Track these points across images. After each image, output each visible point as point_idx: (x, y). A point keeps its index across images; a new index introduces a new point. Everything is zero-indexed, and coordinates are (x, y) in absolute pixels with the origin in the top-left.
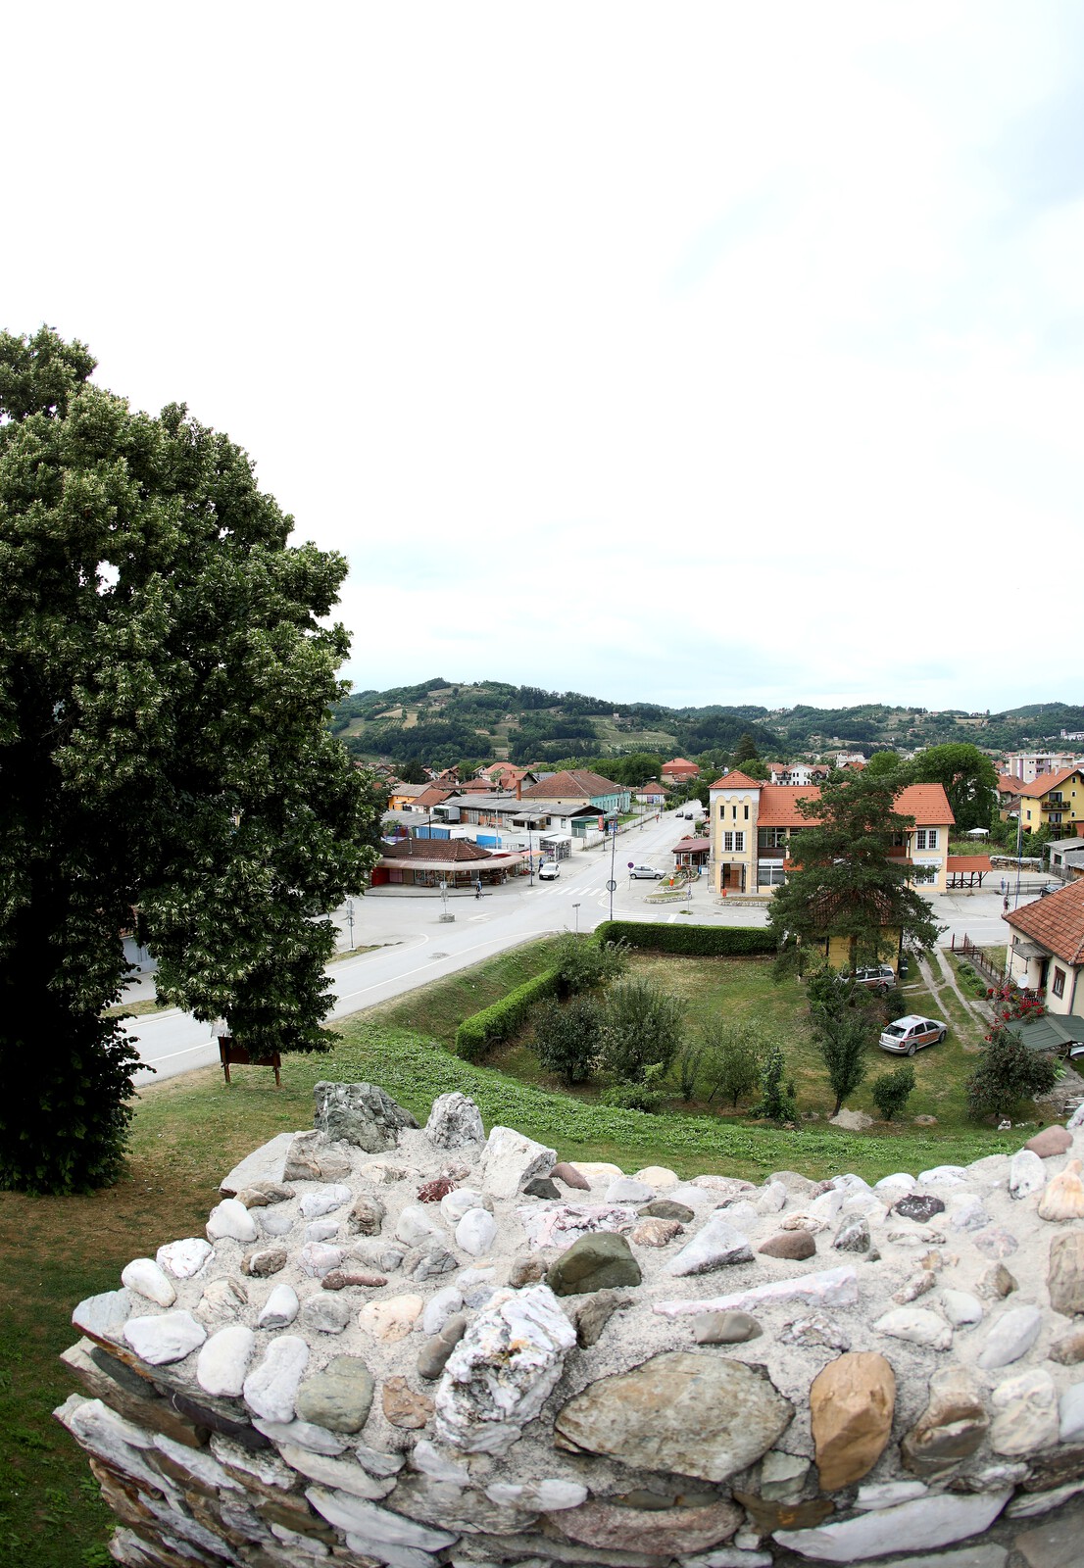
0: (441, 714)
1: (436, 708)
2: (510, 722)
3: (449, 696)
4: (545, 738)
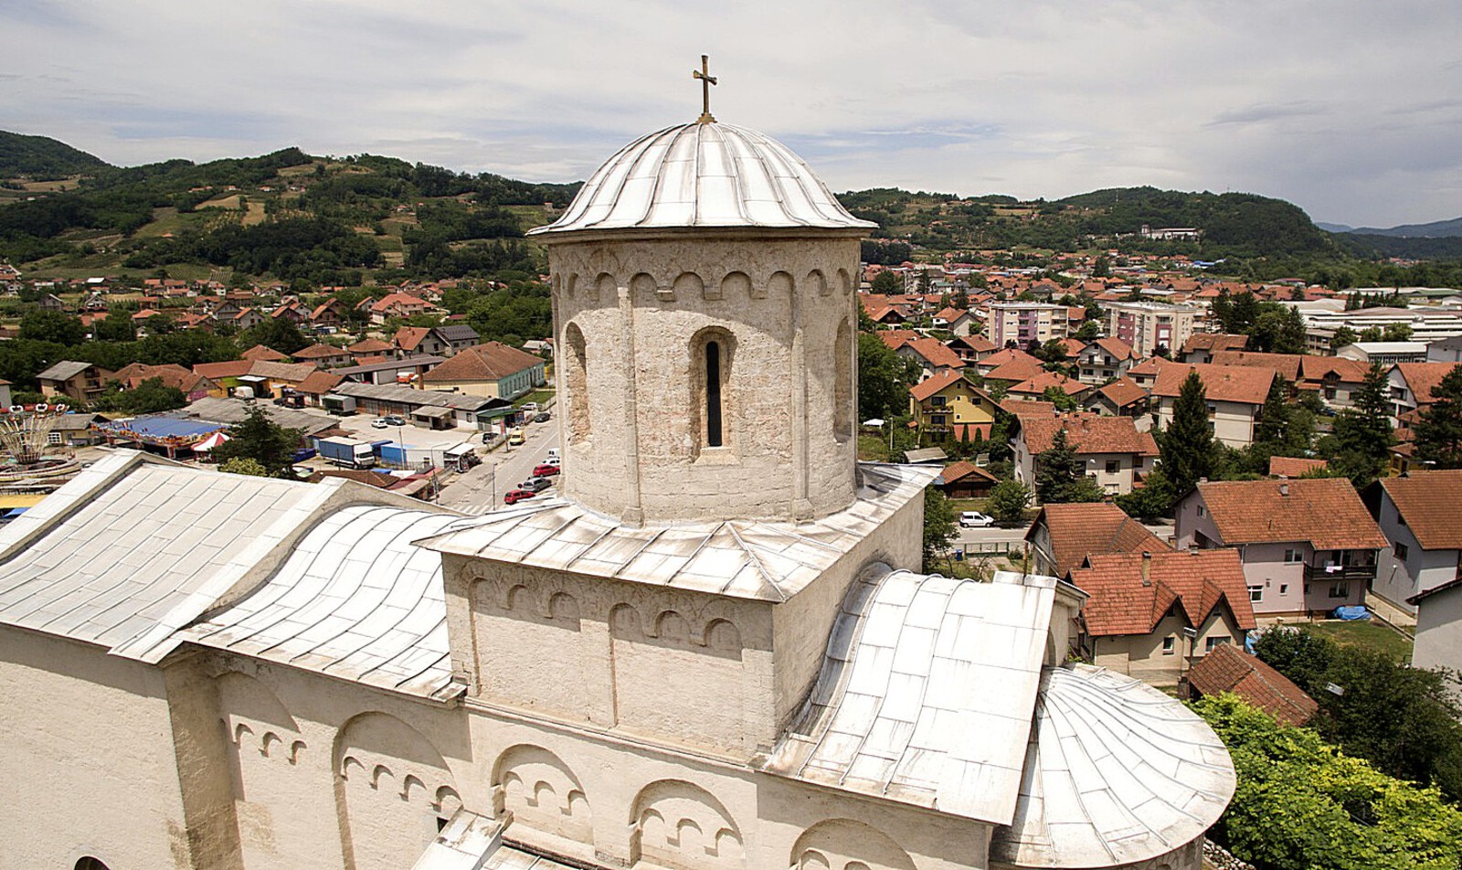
0: (302, 204)
1: (293, 193)
2: (403, 217)
3: (310, 176)
4: (453, 238)
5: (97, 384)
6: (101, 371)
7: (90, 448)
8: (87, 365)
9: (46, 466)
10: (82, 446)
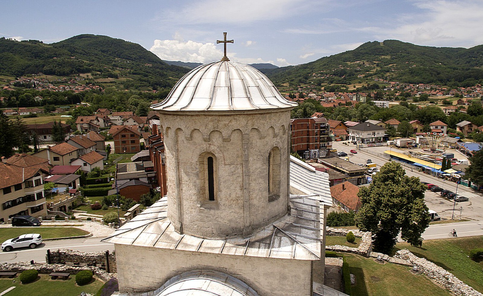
5: (471, 129)
6: (473, 125)
7: (454, 150)
8: (470, 123)
9: (437, 152)
10: (453, 148)
